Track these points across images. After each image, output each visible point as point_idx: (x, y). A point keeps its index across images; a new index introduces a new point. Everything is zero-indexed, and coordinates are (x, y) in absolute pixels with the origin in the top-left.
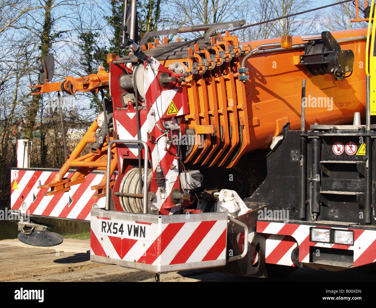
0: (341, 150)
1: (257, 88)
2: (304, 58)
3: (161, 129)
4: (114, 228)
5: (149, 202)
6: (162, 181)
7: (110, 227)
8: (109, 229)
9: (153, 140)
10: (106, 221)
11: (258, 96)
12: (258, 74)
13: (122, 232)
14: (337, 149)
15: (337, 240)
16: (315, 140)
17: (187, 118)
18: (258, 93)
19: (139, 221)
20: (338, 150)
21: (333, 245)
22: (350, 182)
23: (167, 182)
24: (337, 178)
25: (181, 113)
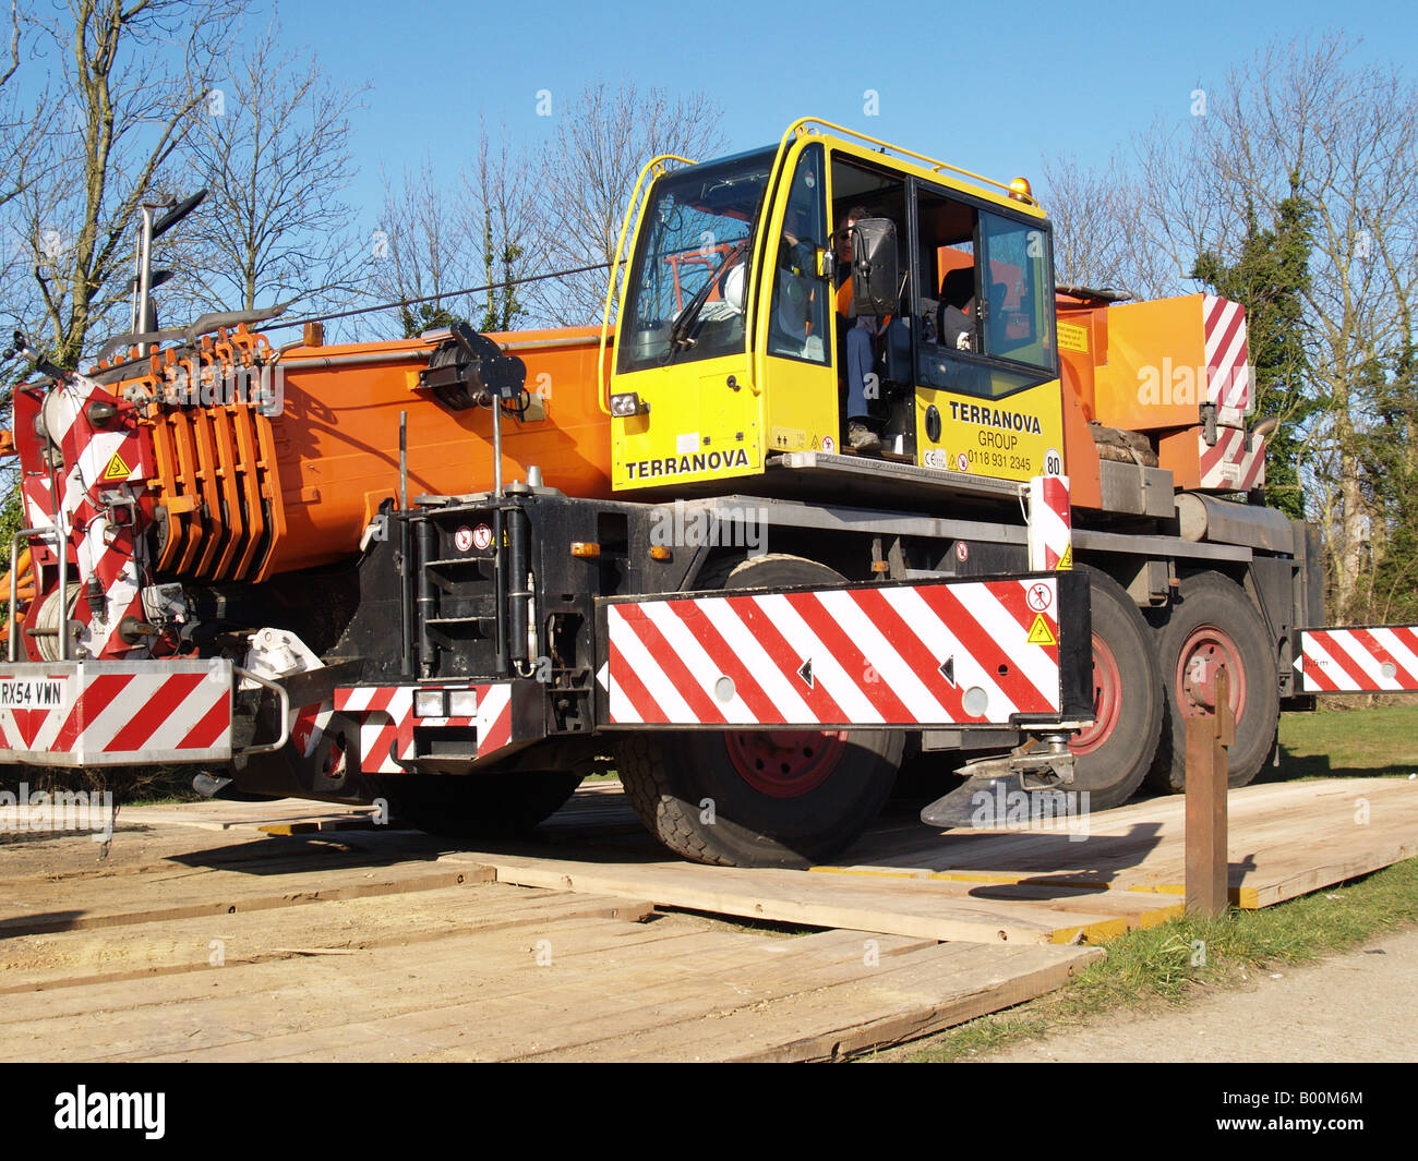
0: (469, 541)
1: (313, 431)
2: (425, 375)
3: (93, 505)
4: (19, 693)
5: (72, 639)
6: (98, 601)
7: (12, 691)
8: (12, 696)
9: (80, 523)
10: (7, 681)
11: (316, 446)
12: (314, 405)
13: (28, 697)
14: (463, 539)
15: (456, 710)
16: (422, 525)
17: (151, 484)
18: (316, 441)
19: (52, 674)
20: (464, 542)
21: (447, 719)
22: (482, 600)
23: (110, 604)
24: (464, 595)
25: (137, 474)
